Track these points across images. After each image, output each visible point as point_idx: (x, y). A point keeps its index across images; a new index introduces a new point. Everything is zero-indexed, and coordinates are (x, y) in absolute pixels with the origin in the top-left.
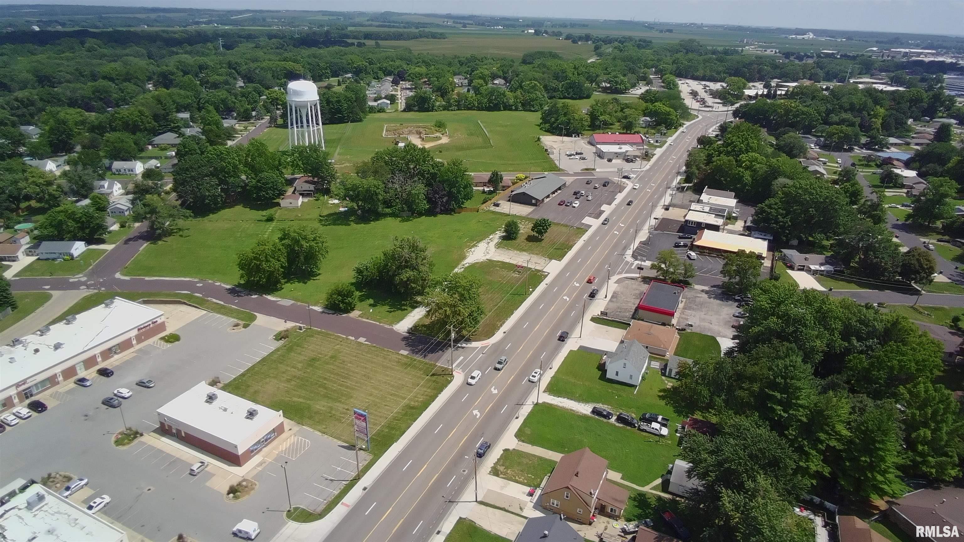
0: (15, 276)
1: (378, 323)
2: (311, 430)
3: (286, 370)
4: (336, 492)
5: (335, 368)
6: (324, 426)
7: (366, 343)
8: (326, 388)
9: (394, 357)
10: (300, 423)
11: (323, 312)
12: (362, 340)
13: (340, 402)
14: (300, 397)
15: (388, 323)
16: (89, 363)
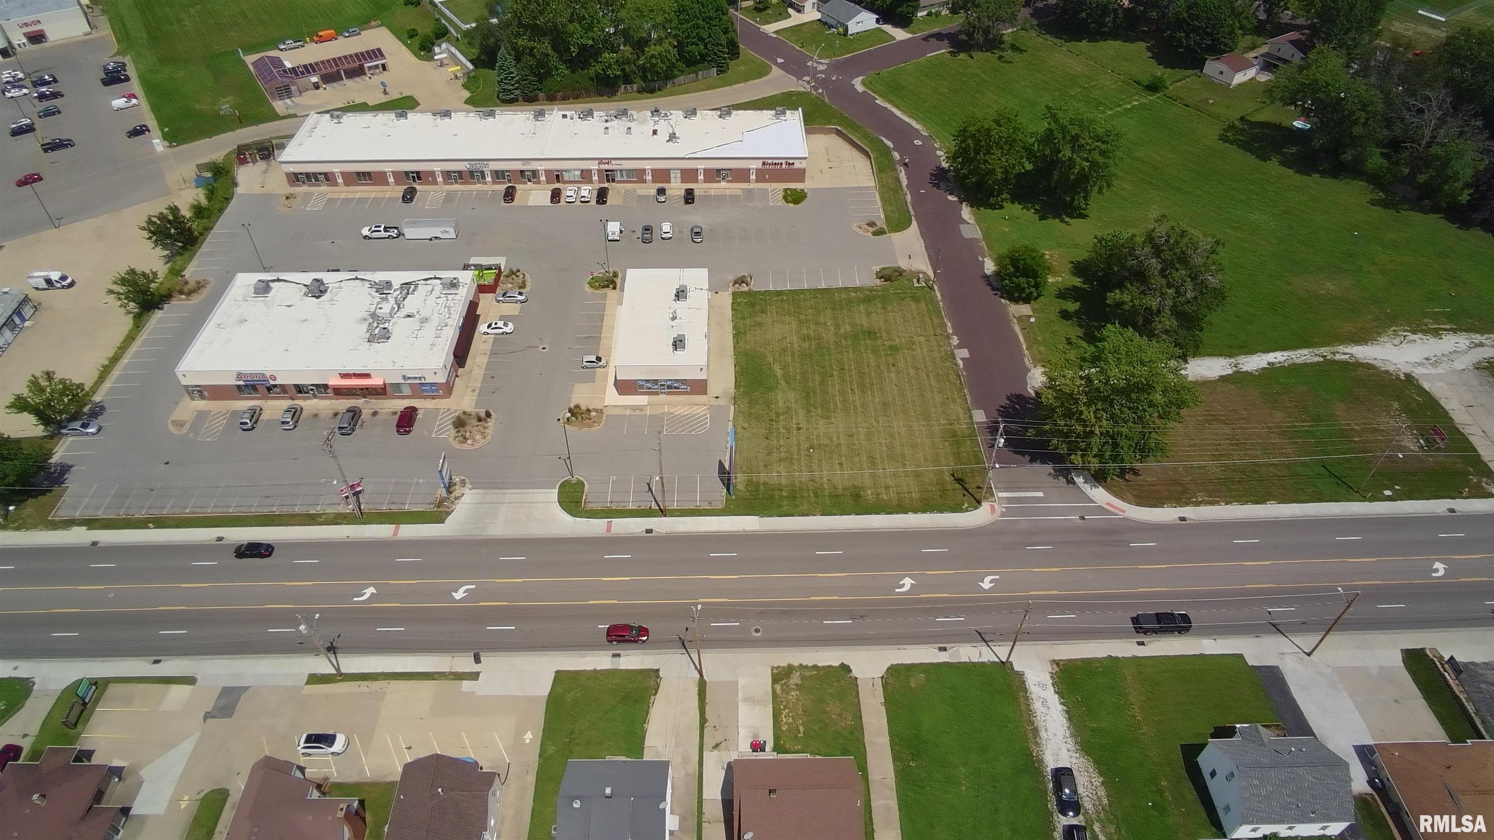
0: (775, 32)
1: (1024, 347)
2: (731, 418)
3: (825, 323)
4: (631, 506)
5: (873, 363)
6: (746, 425)
7: (961, 363)
8: (823, 382)
9: (957, 410)
10: (735, 400)
11: (986, 277)
12: (964, 353)
13: (809, 411)
14: (784, 368)
15: (1038, 357)
16: (689, 175)
